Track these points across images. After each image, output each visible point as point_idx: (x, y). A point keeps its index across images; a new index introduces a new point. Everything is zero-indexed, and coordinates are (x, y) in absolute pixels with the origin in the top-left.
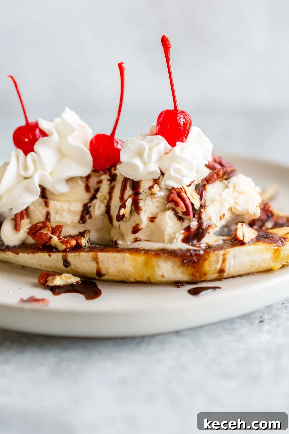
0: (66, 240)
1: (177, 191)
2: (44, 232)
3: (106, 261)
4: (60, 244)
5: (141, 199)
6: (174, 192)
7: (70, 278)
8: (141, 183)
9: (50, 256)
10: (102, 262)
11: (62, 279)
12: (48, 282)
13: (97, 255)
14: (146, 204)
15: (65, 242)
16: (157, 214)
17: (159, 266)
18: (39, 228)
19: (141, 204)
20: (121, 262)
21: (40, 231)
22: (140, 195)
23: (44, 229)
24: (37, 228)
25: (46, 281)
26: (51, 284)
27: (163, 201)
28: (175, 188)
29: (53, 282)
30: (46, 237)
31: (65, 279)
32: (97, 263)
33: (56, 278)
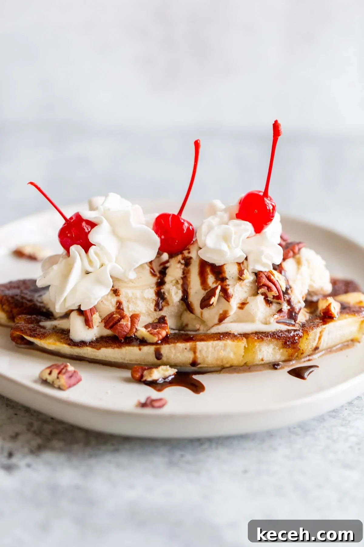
0: (157, 331)
1: (266, 275)
2: (125, 323)
3: (205, 350)
4: (151, 336)
5: (229, 285)
6: (263, 275)
7: (167, 370)
8: (225, 267)
9: (140, 349)
10: (200, 351)
11: (159, 372)
12: (145, 377)
13: (195, 345)
14: (235, 290)
15: (156, 334)
16: (246, 299)
17: (260, 350)
18: (117, 320)
19: (230, 291)
20: (221, 349)
21: (119, 323)
22: (227, 280)
23: (122, 320)
24: (115, 320)
25: (142, 376)
26: (149, 379)
27: (251, 285)
28: (264, 272)
29: (151, 376)
30: (127, 328)
31: (162, 372)
32: (195, 352)
33: (153, 371)
